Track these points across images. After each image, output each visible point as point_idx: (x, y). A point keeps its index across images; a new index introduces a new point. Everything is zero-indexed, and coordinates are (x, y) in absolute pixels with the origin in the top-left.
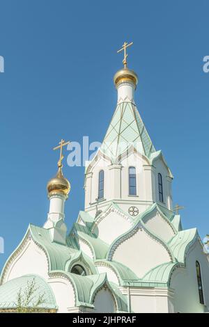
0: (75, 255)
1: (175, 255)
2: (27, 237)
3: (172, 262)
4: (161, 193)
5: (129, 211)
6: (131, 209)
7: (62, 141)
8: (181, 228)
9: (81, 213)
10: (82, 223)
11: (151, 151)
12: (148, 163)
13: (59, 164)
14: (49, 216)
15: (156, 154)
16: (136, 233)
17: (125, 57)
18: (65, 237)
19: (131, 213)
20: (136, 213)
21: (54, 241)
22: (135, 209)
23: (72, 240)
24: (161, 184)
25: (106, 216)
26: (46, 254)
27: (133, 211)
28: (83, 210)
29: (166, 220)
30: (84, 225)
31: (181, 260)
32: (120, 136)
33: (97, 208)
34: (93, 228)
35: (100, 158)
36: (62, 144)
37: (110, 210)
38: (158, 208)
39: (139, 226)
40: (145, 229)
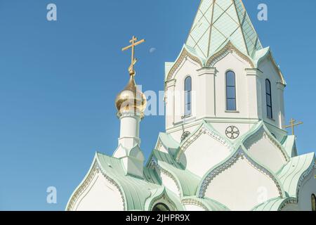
0: (156, 191)
1: (285, 188)
2: (94, 169)
3: (281, 197)
4: (270, 106)
5: (227, 132)
6: (229, 130)
7: (134, 39)
8: (295, 153)
9: (161, 135)
10: (162, 149)
11: (255, 48)
12: (252, 65)
13: (130, 70)
14: (120, 142)
15: (262, 52)
16: (235, 161)
18: (142, 169)
19: (230, 135)
20: (235, 135)
21: (129, 174)
22: (235, 130)
23: (151, 173)
24: (269, 94)
25: (195, 139)
26: (120, 190)
27: (232, 132)
28: (164, 131)
29: (276, 143)
30: (167, 152)
31: (293, 194)
32: (213, 28)
33: (183, 129)
34: (178, 155)
35: (186, 59)
36: (134, 42)
37: (201, 131)
38: (264, 127)
39: (240, 153)
40: (248, 157)
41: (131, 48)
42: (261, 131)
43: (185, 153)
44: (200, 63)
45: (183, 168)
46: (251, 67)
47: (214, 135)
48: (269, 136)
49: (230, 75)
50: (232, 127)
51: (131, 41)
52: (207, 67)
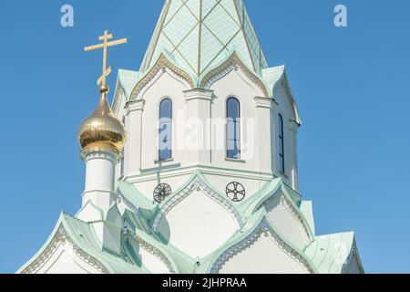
2: (57, 238)
4: (282, 156)
5: (228, 191)
6: (231, 187)
7: (106, 36)
11: (261, 64)
12: (265, 92)
16: (256, 239)
19: (232, 195)
20: (239, 196)
22: (239, 188)
25: (183, 197)
32: (203, 26)
33: (159, 179)
34: (157, 220)
35: (164, 71)
36: (107, 41)
37: (193, 186)
38: (283, 188)
39: (263, 228)
40: (274, 234)
41: (102, 49)
42: (278, 192)
43: (167, 217)
44: (191, 83)
45: (165, 242)
46: (263, 96)
47: (211, 192)
48: (288, 202)
50: (236, 184)
51: (100, 38)
52: (201, 89)
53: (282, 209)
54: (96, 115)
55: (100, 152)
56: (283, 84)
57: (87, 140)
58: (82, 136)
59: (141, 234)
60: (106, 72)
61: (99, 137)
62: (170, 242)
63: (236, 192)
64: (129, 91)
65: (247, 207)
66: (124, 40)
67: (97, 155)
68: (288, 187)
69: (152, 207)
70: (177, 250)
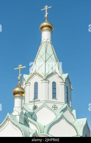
3: (78, 135)
4: (67, 98)
5: (53, 107)
6: (54, 106)
7: (20, 65)
15: (65, 76)
16: (60, 120)
17: (46, 14)
18: (23, 120)
20: (56, 109)
22: (56, 106)
24: (67, 93)
25: (41, 109)
33: (34, 104)
34: (33, 115)
35: (36, 75)
36: (20, 67)
37: (43, 106)
38: (68, 106)
39: (62, 117)
40: (65, 119)
41: (19, 69)
42: (66, 107)
43: (36, 114)
44: (43, 78)
45: (36, 121)
46: (62, 82)
47: (48, 107)
48: (69, 110)
49: (54, 84)
50: (55, 105)
51: (19, 66)
52: (46, 80)
53: (67, 112)
54: (17, 87)
55: (18, 97)
56: (68, 78)
57: (15, 93)
58: (14, 92)
59: (29, 119)
60: (20, 75)
61: (18, 93)
62: (37, 121)
63: (55, 107)
64: (26, 80)
65: (58, 112)
66: (25, 67)
67: (17, 98)
68: (69, 106)
69: (32, 111)
70: (39, 123)
